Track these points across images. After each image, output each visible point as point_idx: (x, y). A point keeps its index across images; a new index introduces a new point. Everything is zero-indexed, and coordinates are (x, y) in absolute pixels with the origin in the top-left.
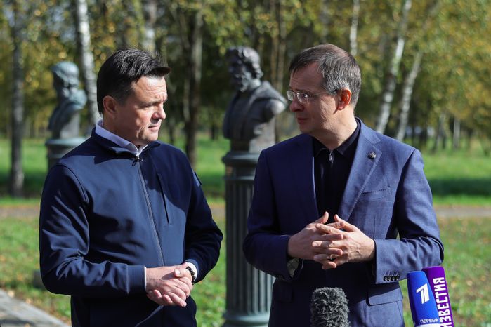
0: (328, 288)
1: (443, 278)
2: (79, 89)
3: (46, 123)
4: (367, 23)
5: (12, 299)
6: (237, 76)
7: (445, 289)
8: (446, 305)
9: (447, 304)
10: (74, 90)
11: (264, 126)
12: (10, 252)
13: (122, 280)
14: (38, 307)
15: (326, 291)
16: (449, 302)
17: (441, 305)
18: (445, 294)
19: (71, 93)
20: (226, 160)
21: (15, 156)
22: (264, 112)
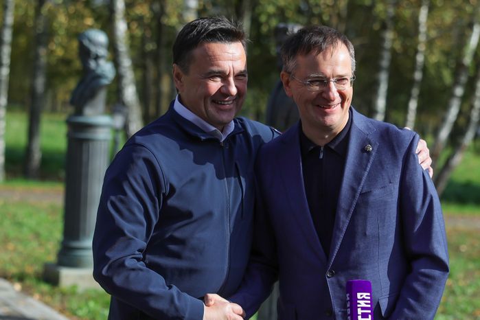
1: (369, 294)
2: (108, 60)
3: (68, 97)
5: (17, 292)
7: (369, 306)
10: (102, 62)
12: (20, 241)
14: (47, 304)
18: (369, 311)
19: (98, 65)
21: (32, 131)
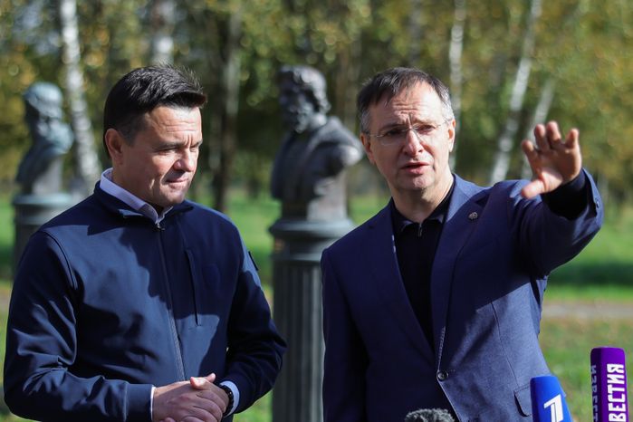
0: (426, 410)
1: (622, 366)
4: (475, 37)
6: (292, 110)
7: (622, 382)
8: (621, 407)
9: (624, 405)
11: (330, 182)
13: (117, 404)
15: (423, 414)
16: (626, 403)
17: (615, 404)
18: (622, 390)
19: (50, 129)
20: (274, 231)
22: (331, 162)
